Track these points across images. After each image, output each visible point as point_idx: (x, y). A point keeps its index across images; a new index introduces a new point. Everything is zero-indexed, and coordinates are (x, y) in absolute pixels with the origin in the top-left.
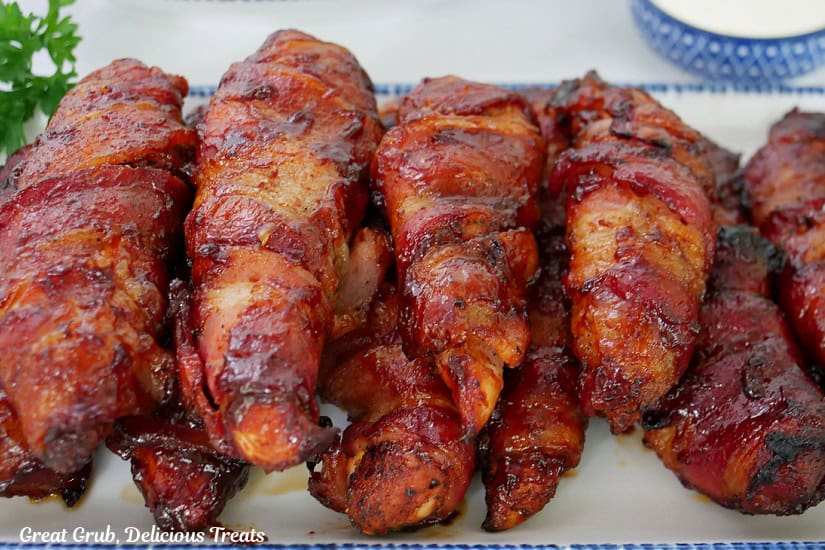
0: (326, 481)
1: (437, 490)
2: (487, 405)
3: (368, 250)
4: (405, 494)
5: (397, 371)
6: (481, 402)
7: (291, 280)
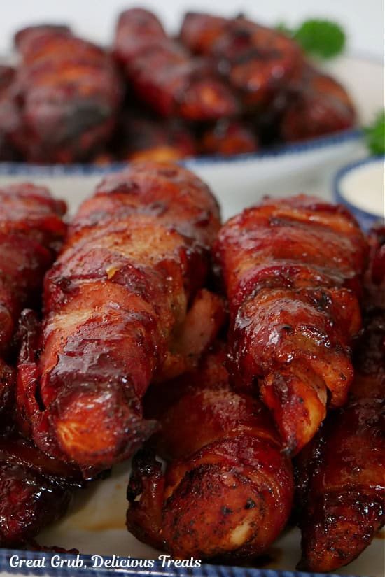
0: (145, 509)
1: (252, 513)
2: (309, 423)
3: (204, 307)
4: (220, 513)
5: (222, 409)
6: (303, 418)
7: (131, 306)
